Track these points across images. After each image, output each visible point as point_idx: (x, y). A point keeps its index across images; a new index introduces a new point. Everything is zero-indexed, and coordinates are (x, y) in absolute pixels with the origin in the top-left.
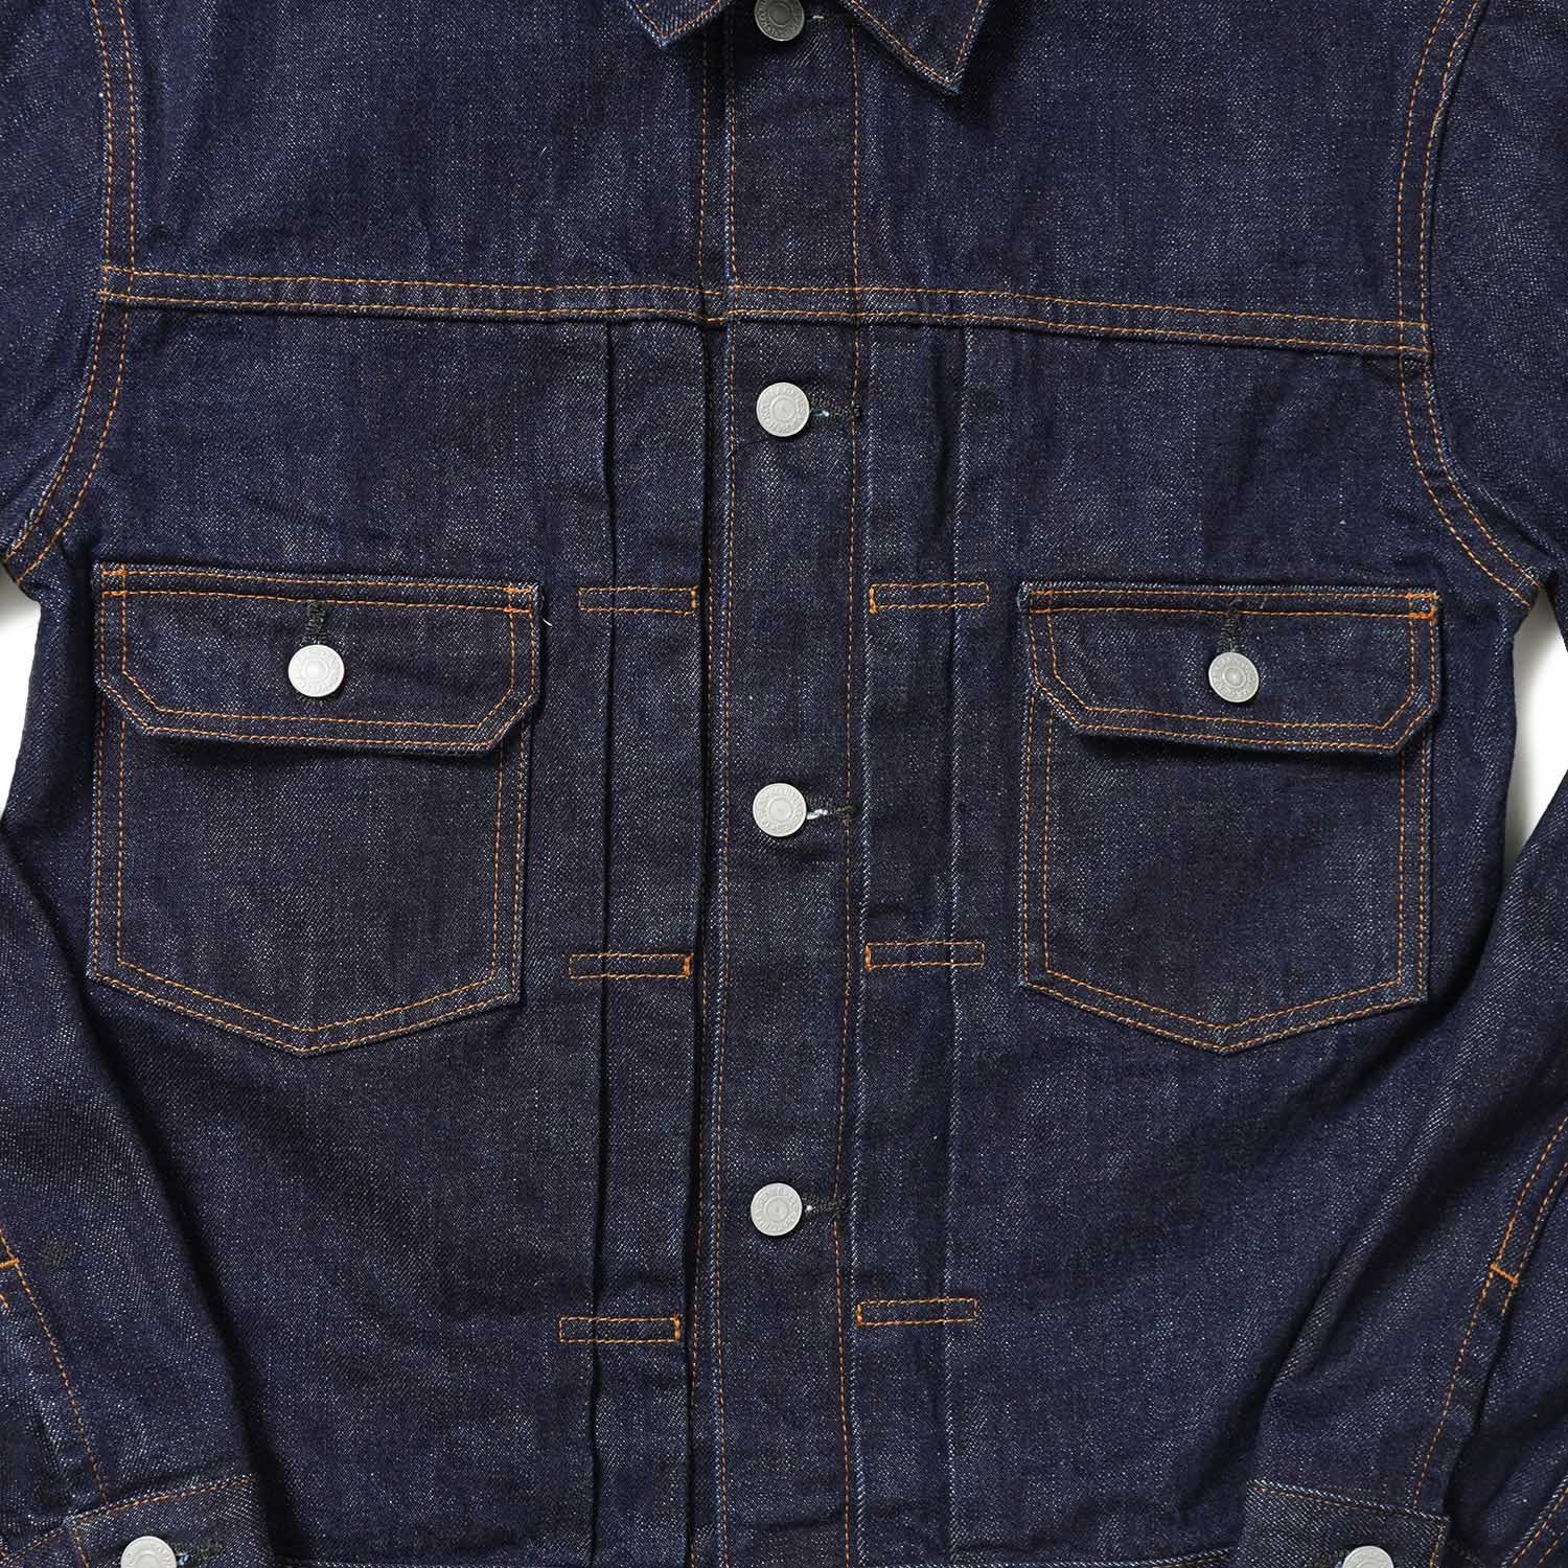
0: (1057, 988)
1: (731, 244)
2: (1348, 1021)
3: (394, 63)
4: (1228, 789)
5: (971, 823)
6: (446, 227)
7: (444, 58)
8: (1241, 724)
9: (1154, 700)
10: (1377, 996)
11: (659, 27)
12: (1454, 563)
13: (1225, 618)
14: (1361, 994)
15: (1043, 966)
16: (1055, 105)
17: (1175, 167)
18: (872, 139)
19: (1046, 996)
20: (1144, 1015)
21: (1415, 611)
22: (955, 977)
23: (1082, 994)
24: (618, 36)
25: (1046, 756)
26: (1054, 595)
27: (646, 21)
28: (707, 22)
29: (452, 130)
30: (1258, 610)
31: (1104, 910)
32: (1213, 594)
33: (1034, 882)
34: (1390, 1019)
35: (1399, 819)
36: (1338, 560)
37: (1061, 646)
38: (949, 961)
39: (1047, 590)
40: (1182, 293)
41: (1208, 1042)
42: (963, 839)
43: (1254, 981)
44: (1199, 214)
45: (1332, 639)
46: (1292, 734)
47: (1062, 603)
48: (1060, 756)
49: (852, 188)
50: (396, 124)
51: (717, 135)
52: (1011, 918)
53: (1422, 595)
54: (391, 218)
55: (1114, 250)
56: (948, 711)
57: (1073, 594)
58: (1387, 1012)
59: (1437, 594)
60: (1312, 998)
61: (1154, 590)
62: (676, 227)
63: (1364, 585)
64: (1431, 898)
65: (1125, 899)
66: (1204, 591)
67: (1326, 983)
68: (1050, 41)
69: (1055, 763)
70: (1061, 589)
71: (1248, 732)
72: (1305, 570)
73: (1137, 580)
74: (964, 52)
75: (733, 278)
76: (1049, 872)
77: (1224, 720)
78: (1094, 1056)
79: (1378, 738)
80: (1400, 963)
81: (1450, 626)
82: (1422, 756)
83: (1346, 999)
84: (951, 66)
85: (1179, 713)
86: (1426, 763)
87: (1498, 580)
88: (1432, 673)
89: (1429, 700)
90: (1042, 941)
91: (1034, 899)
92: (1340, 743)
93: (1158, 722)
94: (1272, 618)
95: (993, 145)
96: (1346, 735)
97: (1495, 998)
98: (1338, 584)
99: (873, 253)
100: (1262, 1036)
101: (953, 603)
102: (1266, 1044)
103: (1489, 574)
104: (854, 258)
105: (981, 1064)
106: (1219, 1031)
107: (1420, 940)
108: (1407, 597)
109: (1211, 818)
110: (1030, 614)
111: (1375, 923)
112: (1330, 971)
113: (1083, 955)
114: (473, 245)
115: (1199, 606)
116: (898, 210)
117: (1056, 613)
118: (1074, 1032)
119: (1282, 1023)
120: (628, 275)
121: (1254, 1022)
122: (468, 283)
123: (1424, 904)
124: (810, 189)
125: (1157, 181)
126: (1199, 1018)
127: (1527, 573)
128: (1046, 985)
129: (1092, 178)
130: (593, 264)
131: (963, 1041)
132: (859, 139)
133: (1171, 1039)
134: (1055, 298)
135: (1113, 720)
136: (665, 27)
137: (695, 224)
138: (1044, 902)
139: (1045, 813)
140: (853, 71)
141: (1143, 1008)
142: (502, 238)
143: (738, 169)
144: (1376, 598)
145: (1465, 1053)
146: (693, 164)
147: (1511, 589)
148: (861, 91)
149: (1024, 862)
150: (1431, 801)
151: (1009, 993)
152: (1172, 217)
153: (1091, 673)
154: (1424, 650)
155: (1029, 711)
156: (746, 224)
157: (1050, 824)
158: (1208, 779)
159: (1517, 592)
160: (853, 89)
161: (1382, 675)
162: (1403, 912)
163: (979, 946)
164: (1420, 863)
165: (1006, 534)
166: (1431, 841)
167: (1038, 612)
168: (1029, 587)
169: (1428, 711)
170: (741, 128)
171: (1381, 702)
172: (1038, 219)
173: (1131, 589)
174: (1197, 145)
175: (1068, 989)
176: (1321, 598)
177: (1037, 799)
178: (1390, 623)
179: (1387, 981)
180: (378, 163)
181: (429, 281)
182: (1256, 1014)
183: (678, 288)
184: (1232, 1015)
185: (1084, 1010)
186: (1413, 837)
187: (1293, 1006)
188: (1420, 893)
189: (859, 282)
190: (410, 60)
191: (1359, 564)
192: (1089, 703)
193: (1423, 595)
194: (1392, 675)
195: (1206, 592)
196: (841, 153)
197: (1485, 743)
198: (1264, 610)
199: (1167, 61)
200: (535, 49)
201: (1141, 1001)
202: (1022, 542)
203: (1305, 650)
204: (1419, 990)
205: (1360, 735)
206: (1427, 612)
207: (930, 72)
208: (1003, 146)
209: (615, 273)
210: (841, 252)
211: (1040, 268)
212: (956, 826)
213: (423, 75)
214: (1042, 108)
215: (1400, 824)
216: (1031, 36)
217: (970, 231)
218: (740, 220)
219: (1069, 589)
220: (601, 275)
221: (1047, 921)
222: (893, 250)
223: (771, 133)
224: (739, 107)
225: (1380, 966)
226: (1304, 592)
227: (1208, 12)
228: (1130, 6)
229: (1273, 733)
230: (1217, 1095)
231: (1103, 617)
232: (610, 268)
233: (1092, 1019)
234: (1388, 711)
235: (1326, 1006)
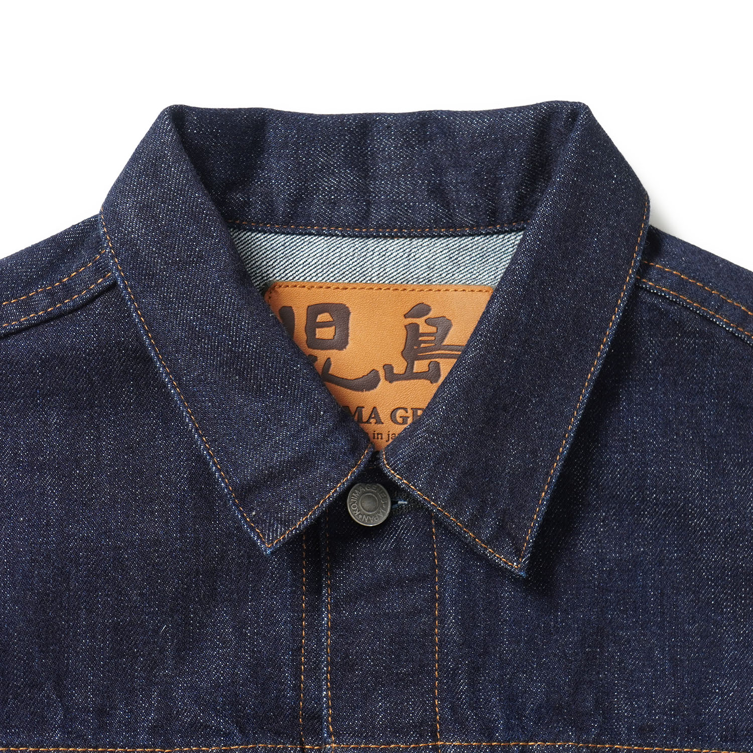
1: (328, 707)
3: (33, 561)
6: (78, 698)
7: (77, 554)
11: (264, 535)
16: (611, 572)
17: (717, 624)
18: (451, 610)
24: (228, 528)
27: (253, 529)
28: (306, 528)
29: (83, 614)
40: (726, 737)
44: (739, 666)
49: (433, 653)
50: (34, 613)
51: (315, 610)
54: (29, 692)
55: (665, 700)
62: (280, 691)
68: (605, 517)
74: (529, 538)
75: (330, 737)
84: (518, 552)
95: (557, 611)
99: (453, 709)
104: (436, 715)
114: (101, 712)
116: (475, 670)
120: (238, 737)
122: (96, 747)
124: (398, 656)
125: (701, 636)
129: (645, 635)
130: (206, 727)
132: (439, 611)
134: (614, 744)
136: (269, 535)
137: (296, 688)
140: (433, 550)
142: (126, 705)
143: (335, 642)
146: (295, 635)
148: (441, 568)
152: (716, 669)
156: (341, 689)
160: (433, 567)
170: (336, 607)
172: (598, 673)
174: (736, 605)
180: (18, 647)
181: (62, 747)
183: (281, 746)
189: (441, 735)
190: (48, 557)
196: (425, 623)
199: (707, 534)
200: (157, 543)
207: (500, 559)
208: (566, 612)
209: (226, 735)
210: (426, 710)
211: (600, 719)
213: (58, 569)
214: (599, 576)
216: (589, 513)
217: (539, 689)
218: (335, 685)
220: (214, 736)
222: (471, 707)
223: (363, 609)
224: (333, 587)
227: (742, 493)
228: (674, 489)
232: (222, 731)
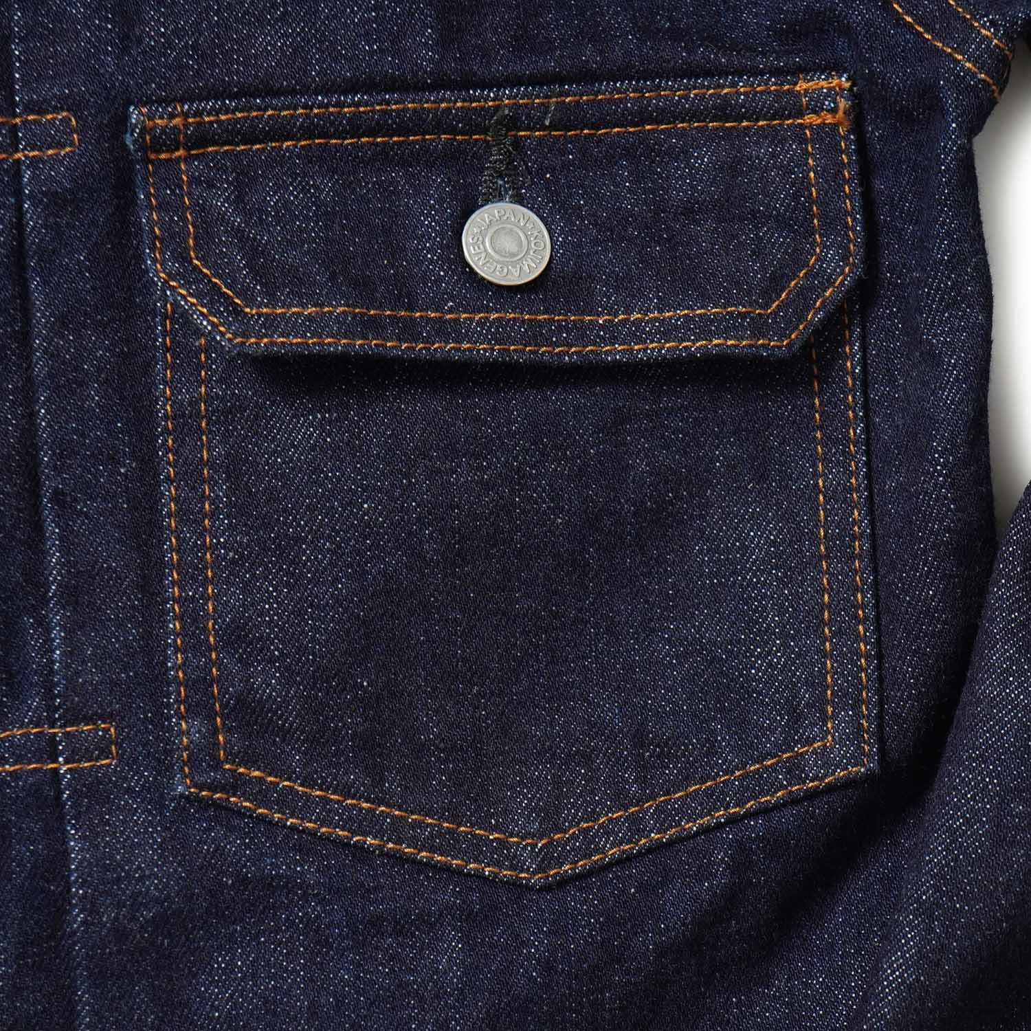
0: (244, 794)
2: (750, 815)
4: (511, 434)
5: (78, 525)
8: (523, 321)
9: (363, 289)
10: (795, 770)
12: (869, 23)
13: (488, 145)
14: (767, 767)
15: (215, 758)
19: (226, 808)
20: (397, 830)
21: (815, 112)
22: (69, 785)
23: (286, 801)
25: (197, 402)
26: (186, 126)
30: (543, 128)
31: (314, 654)
32: (459, 104)
33: (192, 618)
34: (819, 809)
35: (814, 466)
36: (676, 34)
37: (201, 209)
38: (55, 761)
39: (172, 116)
41: (512, 868)
42: (65, 550)
43: (587, 759)
45: (677, 168)
46: (612, 333)
47: (202, 138)
48: (223, 399)
52: (157, 679)
53: (822, 83)
56: (24, 337)
57: (219, 122)
58: (812, 795)
59: (847, 80)
60: (688, 780)
61: (357, 105)
63: (723, 73)
64: (876, 596)
65: (348, 632)
66: (442, 101)
67: (707, 755)
69: (213, 412)
70: (198, 113)
71: (535, 334)
72: (619, 52)
73: (326, 90)
76: (216, 597)
77: (494, 316)
78: (313, 906)
79: (759, 327)
80: (830, 709)
81: (874, 132)
82: (846, 358)
83: (742, 778)
85: (411, 308)
86: (854, 368)
87: (940, 45)
88: (847, 213)
89: (844, 258)
90: (211, 717)
91: (195, 646)
92: (694, 342)
93: (373, 326)
94: (571, 140)
96: (705, 328)
97: (981, 756)
98: (678, 74)
100: (602, 851)
101: (17, 151)
102: (610, 865)
103: (927, 36)
105: (120, 934)
106: (527, 847)
107: (861, 669)
108: (797, 88)
109: (487, 486)
110: (151, 162)
111: (785, 645)
112: (714, 732)
113: (285, 734)
115: (439, 128)
117: (196, 157)
118: (275, 866)
119: (636, 826)
121: (589, 829)
123: (863, 607)
126: (493, 829)
127: (983, 26)
128: (223, 789)
131: (85, 896)
133: (447, 868)
135: (291, 326)
138: (210, 649)
139: (203, 497)
141: (394, 817)
144: (745, 94)
145: (937, 855)
147: (960, 57)
149: (173, 583)
150: (867, 430)
151: (162, 807)
153: (253, 252)
154: (832, 175)
155: (164, 326)
157: (213, 515)
158: (477, 419)
159: (969, 60)
161: (764, 224)
162: (830, 623)
163: (106, 731)
164: (854, 538)
165: (99, 28)
166: (870, 498)
167: (163, 156)
168: (141, 113)
169: (845, 277)
171: (763, 268)
173: (319, 107)
175: (262, 794)
176: (650, 99)
177: (190, 475)
178: (774, 136)
179: (809, 742)
182: (593, 816)
184: (551, 820)
185: (293, 828)
186: (839, 495)
187: (652, 797)
188: (857, 589)
191: (714, 40)
192: (250, 302)
193: (824, 84)
194: (782, 223)
195: (452, 102)
197: (941, 321)
198: (553, 127)
201: (388, 806)
202: (126, 40)
203: (629, 190)
204: (864, 754)
205: (727, 327)
206: (834, 111)
212: (52, 529)
215: (815, 475)
219: (215, 114)
221: (218, 680)
225: (796, 718)
226: (619, 92)
229: (582, 333)
230: (529, 957)
231: (279, 159)
233: (308, 844)
234: (776, 283)
235: (709, 793)
